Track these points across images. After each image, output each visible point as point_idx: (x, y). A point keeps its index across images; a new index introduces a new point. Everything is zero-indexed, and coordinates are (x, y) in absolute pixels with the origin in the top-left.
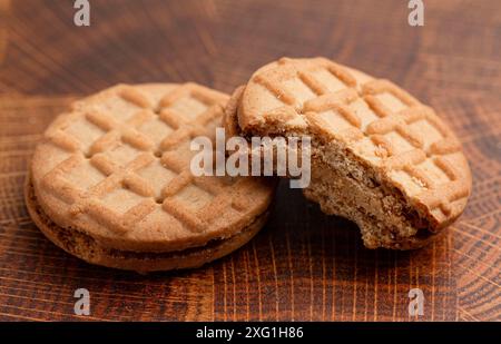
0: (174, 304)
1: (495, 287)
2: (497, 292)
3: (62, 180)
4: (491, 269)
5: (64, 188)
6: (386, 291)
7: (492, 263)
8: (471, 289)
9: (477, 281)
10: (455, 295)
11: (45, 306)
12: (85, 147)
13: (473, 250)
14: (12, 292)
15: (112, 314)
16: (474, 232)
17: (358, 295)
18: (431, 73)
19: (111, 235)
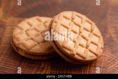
0: (42, 67)
1: (116, 70)
2: (116, 71)
3: (18, 36)
4: (116, 66)
5: (18, 38)
6: (91, 69)
7: (116, 64)
8: (110, 70)
9: (112, 68)
10: (106, 71)
11: (13, 65)
12: (25, 29)
13: (112, 61)
14: (6, 62)
15: (27, 69)
16: (113, 57)
17: (84, 69)
18: (109, 20)
19: (26, 50)
